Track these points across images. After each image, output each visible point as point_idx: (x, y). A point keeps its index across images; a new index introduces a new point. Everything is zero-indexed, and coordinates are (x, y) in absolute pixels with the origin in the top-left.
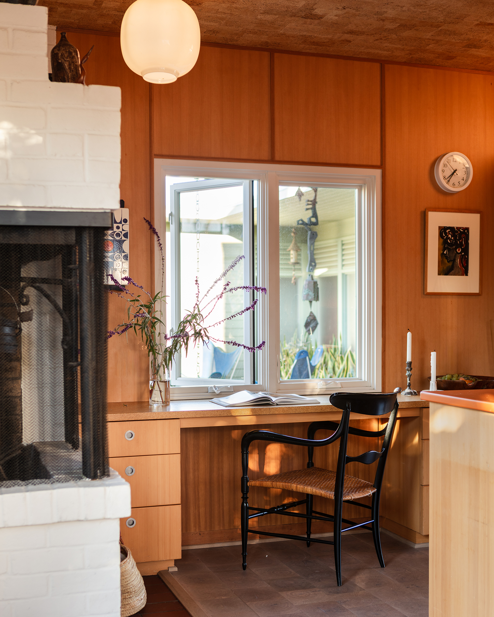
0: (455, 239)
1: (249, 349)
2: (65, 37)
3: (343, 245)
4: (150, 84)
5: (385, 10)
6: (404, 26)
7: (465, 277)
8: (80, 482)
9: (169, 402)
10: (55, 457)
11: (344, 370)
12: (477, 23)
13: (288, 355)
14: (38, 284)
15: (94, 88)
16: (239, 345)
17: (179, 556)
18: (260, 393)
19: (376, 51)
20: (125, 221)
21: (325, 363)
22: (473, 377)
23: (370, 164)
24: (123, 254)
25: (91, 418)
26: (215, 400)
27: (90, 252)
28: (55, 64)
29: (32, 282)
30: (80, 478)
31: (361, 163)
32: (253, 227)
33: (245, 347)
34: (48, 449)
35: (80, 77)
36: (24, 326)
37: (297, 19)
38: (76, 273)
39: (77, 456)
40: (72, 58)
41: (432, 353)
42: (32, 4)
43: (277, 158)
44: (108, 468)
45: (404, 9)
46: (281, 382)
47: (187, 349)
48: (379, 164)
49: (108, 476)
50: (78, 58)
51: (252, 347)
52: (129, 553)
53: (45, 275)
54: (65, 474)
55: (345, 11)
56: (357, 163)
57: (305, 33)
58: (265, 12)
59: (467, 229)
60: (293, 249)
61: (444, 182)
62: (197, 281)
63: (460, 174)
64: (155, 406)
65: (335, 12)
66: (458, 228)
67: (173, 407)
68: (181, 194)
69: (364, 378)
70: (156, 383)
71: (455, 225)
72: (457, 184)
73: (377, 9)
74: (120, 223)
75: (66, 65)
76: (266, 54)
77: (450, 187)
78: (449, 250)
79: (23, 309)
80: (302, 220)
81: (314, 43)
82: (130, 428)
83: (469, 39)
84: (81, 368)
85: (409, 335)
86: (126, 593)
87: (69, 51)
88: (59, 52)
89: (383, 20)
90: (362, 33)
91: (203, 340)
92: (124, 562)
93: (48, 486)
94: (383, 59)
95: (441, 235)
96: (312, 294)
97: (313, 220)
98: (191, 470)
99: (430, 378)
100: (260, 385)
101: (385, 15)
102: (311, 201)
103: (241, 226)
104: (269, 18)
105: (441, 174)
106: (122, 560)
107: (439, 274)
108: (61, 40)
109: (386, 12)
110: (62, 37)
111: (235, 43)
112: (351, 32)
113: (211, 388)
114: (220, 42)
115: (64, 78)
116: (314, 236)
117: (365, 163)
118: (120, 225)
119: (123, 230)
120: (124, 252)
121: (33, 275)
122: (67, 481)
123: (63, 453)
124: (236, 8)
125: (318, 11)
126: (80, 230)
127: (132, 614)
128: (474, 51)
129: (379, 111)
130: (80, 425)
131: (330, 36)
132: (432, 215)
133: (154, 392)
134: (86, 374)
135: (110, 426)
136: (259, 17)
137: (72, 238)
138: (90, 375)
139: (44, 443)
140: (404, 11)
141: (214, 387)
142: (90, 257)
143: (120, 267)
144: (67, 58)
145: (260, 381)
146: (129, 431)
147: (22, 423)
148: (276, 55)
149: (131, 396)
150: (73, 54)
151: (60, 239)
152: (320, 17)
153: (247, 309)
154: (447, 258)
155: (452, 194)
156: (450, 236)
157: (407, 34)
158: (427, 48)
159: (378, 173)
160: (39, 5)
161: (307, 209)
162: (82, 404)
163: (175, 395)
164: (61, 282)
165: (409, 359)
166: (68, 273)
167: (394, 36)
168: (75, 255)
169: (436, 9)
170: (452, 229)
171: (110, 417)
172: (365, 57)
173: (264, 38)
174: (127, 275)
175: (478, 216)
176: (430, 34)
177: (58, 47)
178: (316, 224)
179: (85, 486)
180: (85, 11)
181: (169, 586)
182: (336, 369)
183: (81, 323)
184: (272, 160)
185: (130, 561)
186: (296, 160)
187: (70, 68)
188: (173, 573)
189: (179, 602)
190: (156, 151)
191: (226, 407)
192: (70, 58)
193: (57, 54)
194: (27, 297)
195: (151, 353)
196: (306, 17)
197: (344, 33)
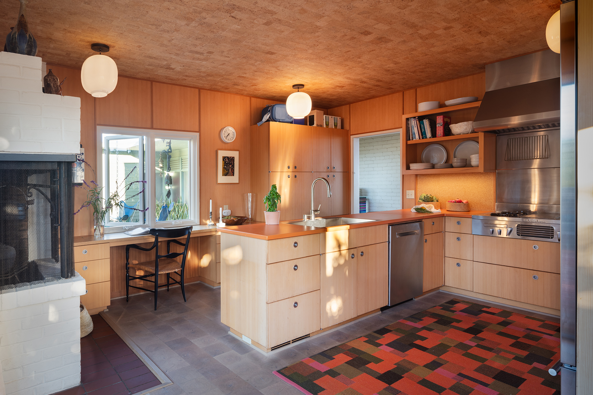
0: (229, 161)
1: (141, 211)
2: (51, 72)
3: (182, 160)
4: (95, 98)
5: (201, 68)
6: (209, 75)
7: (233, 176)
8: (60, 281)
9: (104, 235)
10: (47, 268)
11: (183, 212)
12: (238, 76)
13: (158, 206)
14: (37, 187)
15: (66, 97)
16: (137, 210)
17: (109, 304)
18: (147, 228)
19: (197, 84)
20: (83, 154)
21: (175, 209)
22: (236, 217)
23: (194, 130)
24: (82, 169)
25: (66, 250)
26: (126, 233)
27: (65, 173)
28: (46, 84)
29: (34, 186)
30: (60, 278)
31: (191, 130)
32: (144, 152)
33: (139, 210)
34: (43, 263)
35: (59, 91)
36: (29, 206)
37: (163, 69)
38: (57, 183)
39: (58, 266)
40: (55, 81)
41: (220, 208)
42: (33, 56)
43: (154, 127)
44: (74, 271)
45: (209, 68)
46: (156, 223)
47: (112, 211)
48: (198, 131)
49: (75, 276)
50: (58, 82)
51: (143, 210)
52: (84, 307)
53: (40, 183)
54: (52, 276)
55: (184, 67)
56: (189, 130)
57: (166, 75)
58: (149, 65)
59: (234, 157)
60: (161, 162)
61: (225, 139)
62: (116, 182)
63: (231, 135)
64: (97, 237)
65: (180, 67)
66: (230, 157)
67: (106, 238)
68: (110, 141)
69: (192, 219)
70: (98, 227)
71: (229, 156)
72: (230, 139)
73: (197, 68)
74: (80, 155)
75: (52, 85)
76: (149, 82)
77: (227, 141)
78: (227, 166)
79: (29, 199)
80: (164, 150)
81: (170, 79)
82: (85, 249)
83: (234, 82)
84: (60, 227)
85: (211, 201)
86: (83, 326)
87: (53, 78)
88: (48, 78)
89: (200, 72)
90: (191, 77)
91: (120, 207)
92: (82, 312)
93: (43, 284)
94: (200, 87)
95: (223, 160)
96: (169, 181)
97: (170, 150)
98: (115, 264)
99: (219, 218)
100: (147, 225)
101: (201, 70)
102: (168, 142)
103: (138, 151)
104: (151, 67)
105: (223, 135)
106: (81, 311)
107: (223, 176)
108: (49, 73)
109: (201, 69)
110: (49, 71)
111: (135, 77)
112: (186, 76)
113: (125, 227)
114: (128, 76)
115: (51, 91)
116: (170, 157)
117: (192, 130)
118: (80, 156)
119: (81, 158)
120: (82, 168)
121: (34, 182)
122: (52, 281)
123: (50, 264)
124: (136, 62)
125: (172, 66)
126: (59, 163)
127: (86, 335)
128: (236, 87)
129: (198, 109)
130: (59, 250)
131: (177, 77)
132: (220, 152)
133: (96, 230)
134: (63, 230)
135: (75, 248)
136: (146, 67)
137: (55, 167)
138: (65, 231)
139: (40, 260)
140: (209, 69)
141: (126, 226)
142: (65, 176)
143: (80, 175)
144: (52, 81)
145: (147, 223)
146: (85, 250)
147: (28, 251)
148: (154, 83)
149: (85, 233)
150: (56, 80)
151: (49, 167)
152: (174, 69)
153: (140, 193)
154: (226, 169)
155: (228, 143)
156: (227, 160)
157: (209, 78)
158: (218, 84)
159: (198, 134)
160: (37, 56)
161: (167, 146)
162: (61, 238)
163: (107, 231)
164: (50, 187)
165: (211, 211)
166: (53, 182)
167: (204, 79)
168: (57, 174)
169: (222, 70)
170: (228, 157)
171: (75, 244)
172: (192, 86)
173: (148, 76)
174: (83, 179)
175: (238, 152)
176: (219, 79)
177: (48, 76)
178: (171, 152)
179: (62, 283)
180: (61, 57)
181: (104, 319)
182: (179, 211)
183: (60, 206)
184: (152, 128)
185: (85, 311)
186: (163, 128)
187: (54, 86)
188: (106, 312)
189: (109, 326)
190: (97, 122)
191: (132, 236)
192: (54, 81)
193: (47, 79)
194: (31, 193)
195: (95, 213)
196: (167, 68)
197: (183, 76)
